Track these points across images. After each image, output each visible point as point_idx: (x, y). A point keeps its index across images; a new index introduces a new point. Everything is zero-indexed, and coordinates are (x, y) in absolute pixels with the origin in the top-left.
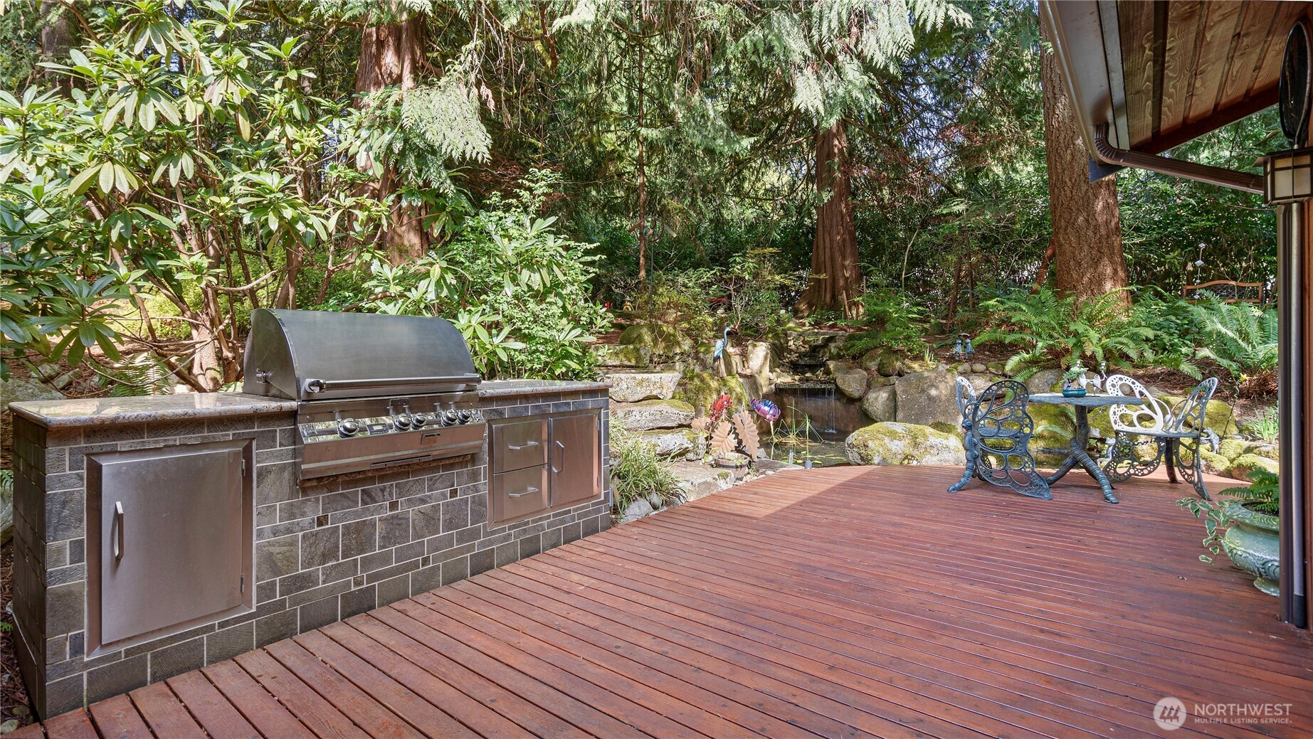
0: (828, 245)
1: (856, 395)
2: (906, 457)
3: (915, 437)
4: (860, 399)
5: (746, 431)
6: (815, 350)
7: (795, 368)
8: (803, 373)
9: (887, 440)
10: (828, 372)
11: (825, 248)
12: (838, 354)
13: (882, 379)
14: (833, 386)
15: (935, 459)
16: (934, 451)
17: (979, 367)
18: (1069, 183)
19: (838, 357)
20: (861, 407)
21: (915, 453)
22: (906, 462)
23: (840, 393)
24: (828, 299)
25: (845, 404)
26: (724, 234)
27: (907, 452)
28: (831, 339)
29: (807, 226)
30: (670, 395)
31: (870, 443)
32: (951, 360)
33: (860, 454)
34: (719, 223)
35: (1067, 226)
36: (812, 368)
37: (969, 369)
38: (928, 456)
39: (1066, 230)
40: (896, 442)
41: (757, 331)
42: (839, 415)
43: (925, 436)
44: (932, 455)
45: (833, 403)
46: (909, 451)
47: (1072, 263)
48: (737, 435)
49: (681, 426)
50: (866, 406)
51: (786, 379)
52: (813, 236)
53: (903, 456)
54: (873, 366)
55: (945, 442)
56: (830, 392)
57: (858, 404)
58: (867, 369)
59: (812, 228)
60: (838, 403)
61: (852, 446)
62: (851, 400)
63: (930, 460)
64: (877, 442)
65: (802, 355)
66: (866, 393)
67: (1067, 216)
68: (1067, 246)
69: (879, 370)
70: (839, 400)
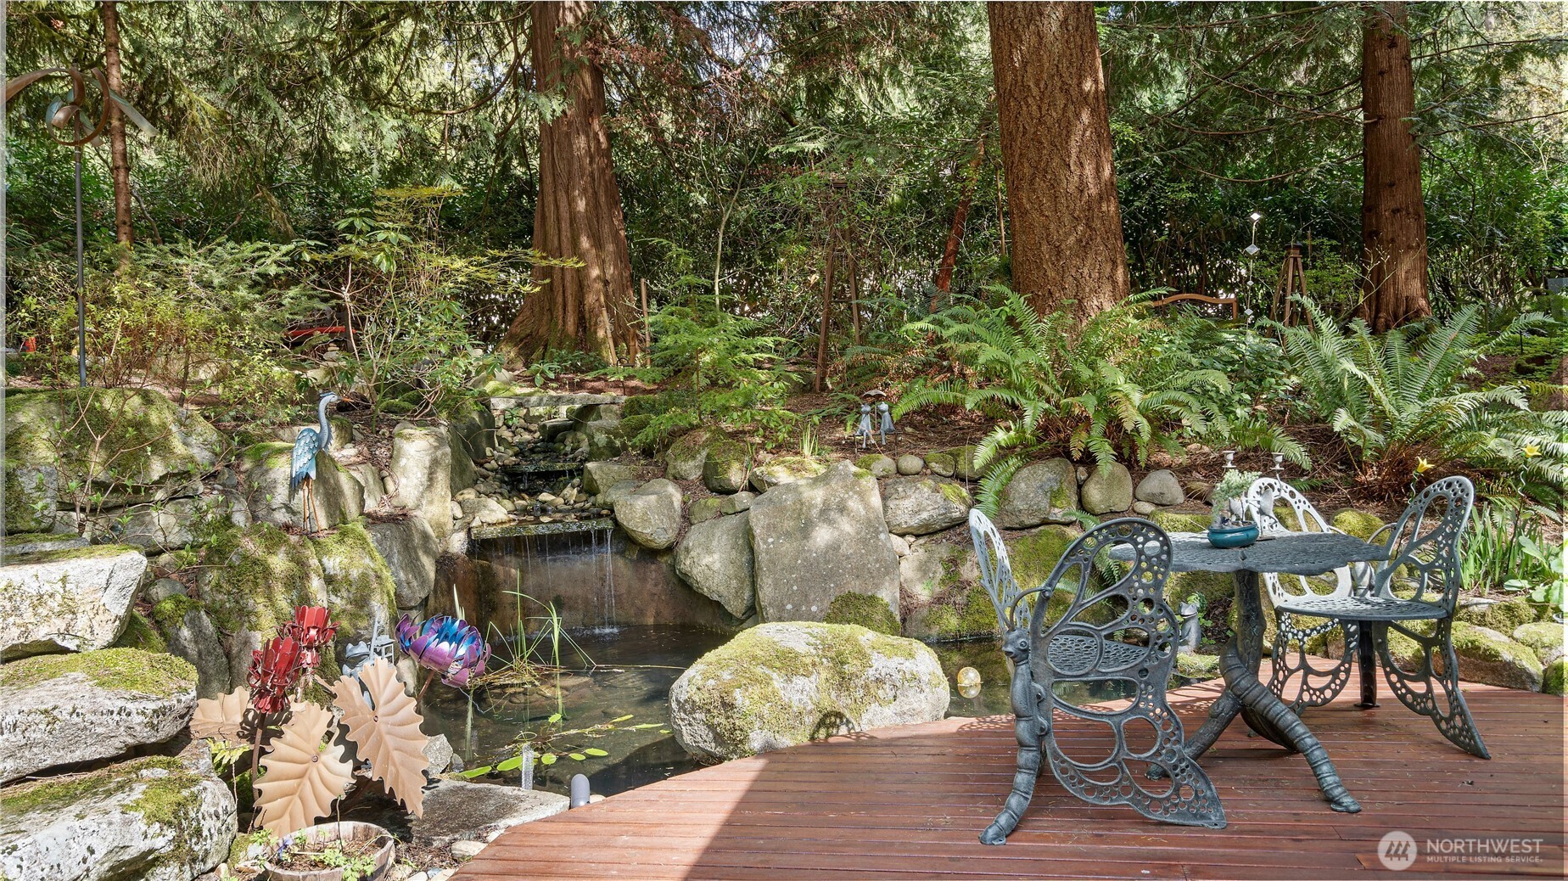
0: (565, 215)
1: (662, 540)
2: (821, 724)
3: (839, 662)
4: (670, 549)
5: (382, 726)
6: (553, 435)
7: (513, 481)
8: (533, 493)
9: (777, 681)
10: (590, 490)
11: (558, 220)
12: (610, 444)
13: (715, 501)
14: (607, 524)
15: (888, 711)
16: (886, 692)
17: (911, 462)
18: (1035, 91)
19: (613, 452)
20: (673, 567)
21: (842, 703)
22: (822, 734)
23: (625, 539)
24: (571, 326)
25: (635, 563)
26: (336, 184)
27: (827, 705)
28: (588, 410)
29: (517, 178)
30: (107, 633)
31: (739, 697)
32: (849, 447)
33: (711, 727)
34: (323, 159)
35: (1034, 176)
36: (552, 480)
37: (893, 468)
38: (874, 707)
39: (1032, 183)
40: (799, 681)
41: (417, 400)
42: (623, 590)
43: (862, 655)
44: (882, 703)
45: (608, 562)
46: (832, 700)
47: (1044, 248)
48: (351, 750)
49: (137, 750)
50: (686, 564)
51: (496, 513)
52: (531, 201)
53: (817, 717)
54: (692, 469)
55: (908, 665)
56: (601, 534)
57: (665, 560)
58: (678, 479)
59: (530, 183)
60: (621, 562)
61: (690, 707)
62: (650, 553)
63: (876, 720)
64: (756, 690)
65: (522, 452)
66: (682, 533)
67: (1032, 154)
68: (1035, 215)
69: (705, 480)
70: (621, 553)
